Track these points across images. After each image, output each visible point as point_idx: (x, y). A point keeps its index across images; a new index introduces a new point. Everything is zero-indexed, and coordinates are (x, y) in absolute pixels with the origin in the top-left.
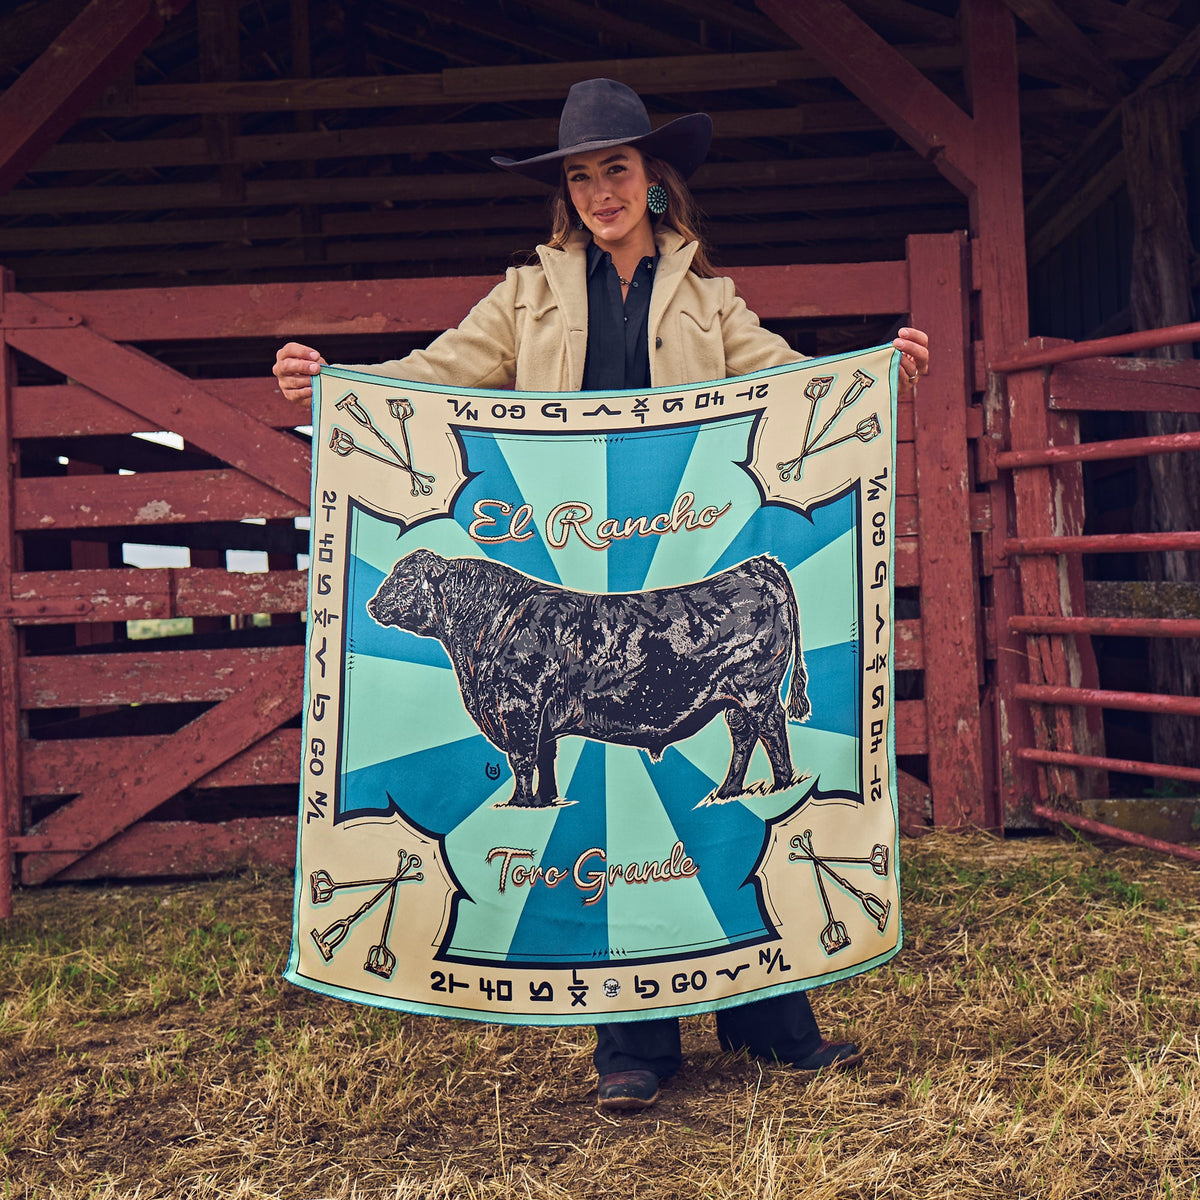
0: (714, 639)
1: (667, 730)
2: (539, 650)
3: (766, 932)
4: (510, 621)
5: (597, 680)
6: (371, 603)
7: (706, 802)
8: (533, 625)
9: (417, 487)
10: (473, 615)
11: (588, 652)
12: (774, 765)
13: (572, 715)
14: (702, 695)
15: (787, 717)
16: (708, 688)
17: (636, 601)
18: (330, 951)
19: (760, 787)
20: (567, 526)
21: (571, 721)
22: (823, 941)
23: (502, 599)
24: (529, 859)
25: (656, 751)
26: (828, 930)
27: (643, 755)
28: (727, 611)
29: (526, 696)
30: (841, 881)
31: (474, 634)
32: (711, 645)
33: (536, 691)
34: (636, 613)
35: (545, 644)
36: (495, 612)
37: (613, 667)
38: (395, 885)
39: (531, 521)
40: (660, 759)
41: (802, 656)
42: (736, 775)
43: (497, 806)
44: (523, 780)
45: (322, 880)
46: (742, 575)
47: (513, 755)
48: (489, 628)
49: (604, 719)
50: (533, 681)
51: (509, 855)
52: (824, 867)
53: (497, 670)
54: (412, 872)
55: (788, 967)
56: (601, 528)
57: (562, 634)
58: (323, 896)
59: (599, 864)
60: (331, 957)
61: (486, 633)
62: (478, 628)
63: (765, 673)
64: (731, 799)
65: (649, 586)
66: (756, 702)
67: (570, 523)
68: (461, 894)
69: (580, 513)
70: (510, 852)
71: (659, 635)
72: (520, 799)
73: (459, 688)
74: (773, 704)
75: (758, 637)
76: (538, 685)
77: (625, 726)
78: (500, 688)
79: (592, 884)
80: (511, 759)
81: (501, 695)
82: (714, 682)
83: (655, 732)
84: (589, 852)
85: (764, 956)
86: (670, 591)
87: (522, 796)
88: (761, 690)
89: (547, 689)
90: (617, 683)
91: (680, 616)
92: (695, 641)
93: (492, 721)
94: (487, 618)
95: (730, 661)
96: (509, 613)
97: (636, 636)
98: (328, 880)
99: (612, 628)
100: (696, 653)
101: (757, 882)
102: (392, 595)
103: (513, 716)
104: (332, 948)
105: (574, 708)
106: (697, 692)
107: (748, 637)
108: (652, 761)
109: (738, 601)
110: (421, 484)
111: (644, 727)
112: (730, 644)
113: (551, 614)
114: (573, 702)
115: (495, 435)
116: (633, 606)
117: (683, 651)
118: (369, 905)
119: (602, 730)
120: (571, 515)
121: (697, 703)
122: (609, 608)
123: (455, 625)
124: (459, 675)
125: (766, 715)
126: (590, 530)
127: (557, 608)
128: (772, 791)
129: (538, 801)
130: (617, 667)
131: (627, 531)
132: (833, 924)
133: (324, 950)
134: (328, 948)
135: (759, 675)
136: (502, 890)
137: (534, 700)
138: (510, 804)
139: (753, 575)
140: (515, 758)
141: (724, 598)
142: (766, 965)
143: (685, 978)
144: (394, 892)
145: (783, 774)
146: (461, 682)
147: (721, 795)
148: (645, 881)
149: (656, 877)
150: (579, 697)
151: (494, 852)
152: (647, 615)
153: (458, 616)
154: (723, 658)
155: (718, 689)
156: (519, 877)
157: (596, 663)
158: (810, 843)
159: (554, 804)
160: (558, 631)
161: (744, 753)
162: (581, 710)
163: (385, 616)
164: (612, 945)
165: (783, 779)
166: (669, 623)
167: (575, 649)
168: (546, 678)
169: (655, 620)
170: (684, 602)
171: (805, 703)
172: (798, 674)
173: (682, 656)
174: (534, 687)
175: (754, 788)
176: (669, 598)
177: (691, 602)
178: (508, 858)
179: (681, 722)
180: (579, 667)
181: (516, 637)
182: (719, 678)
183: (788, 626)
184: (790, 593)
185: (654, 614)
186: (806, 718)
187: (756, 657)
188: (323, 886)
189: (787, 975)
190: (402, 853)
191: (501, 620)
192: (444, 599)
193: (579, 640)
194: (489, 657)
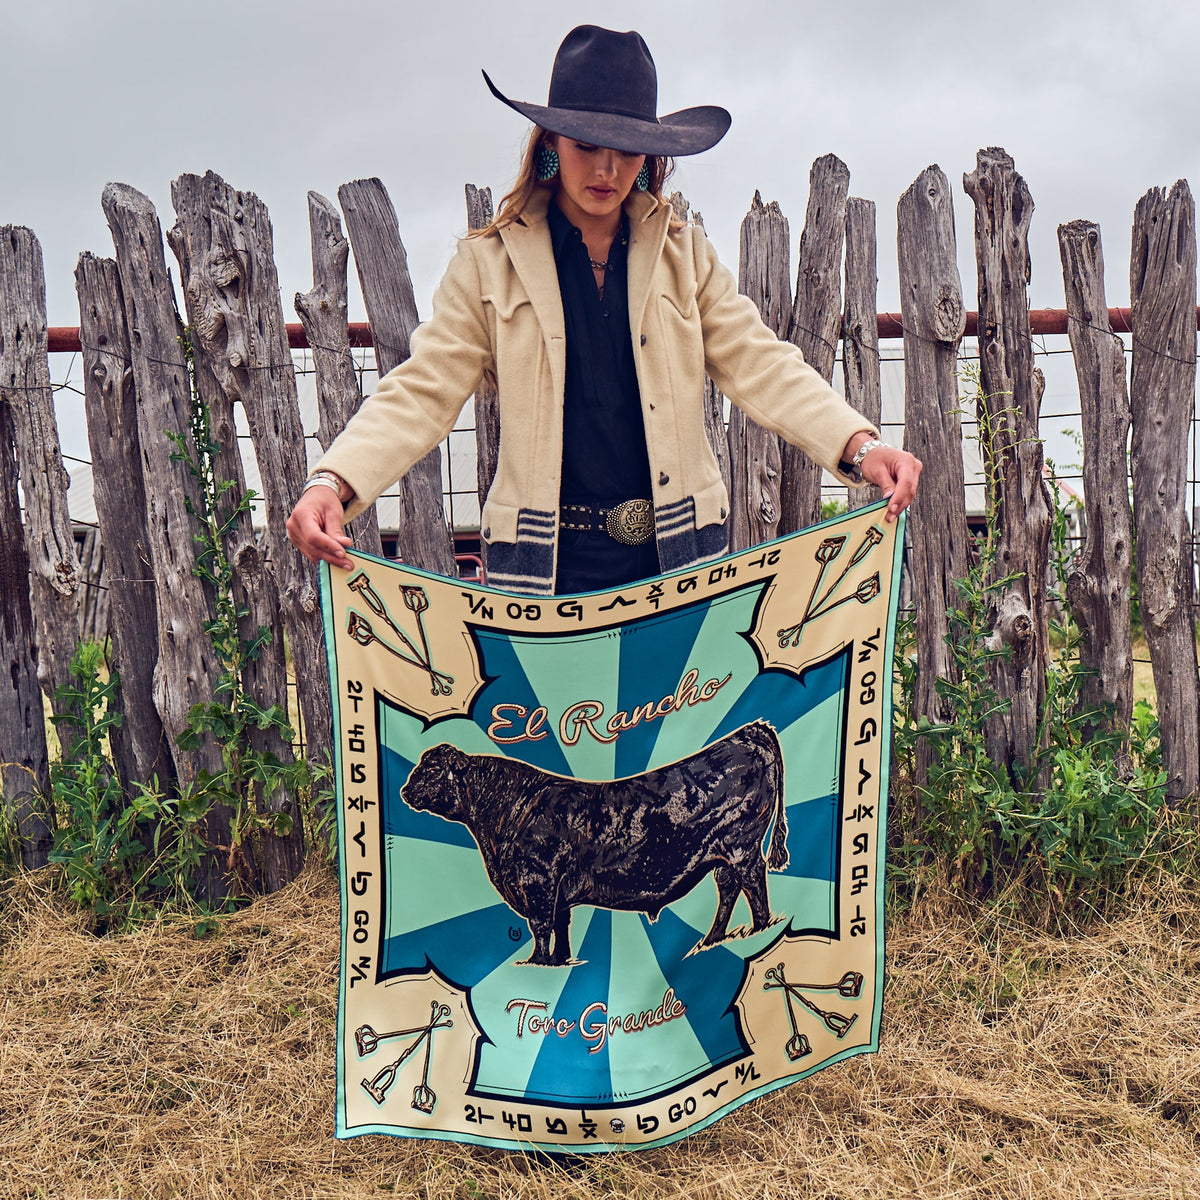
0: (707, 806)
1: (663, 894)
2: (553, 833)
3: (742, 1051)
4: (527, 810)
5: (605, 856)
6: (404, 790)
7: (695, 951)
8: (547, 811)
9: (437, 687)
10: (494, 803)
11: (597, 832)
12: (754, 912)
13: (583, 888)
14: (695, 858)
15: (767, 868)
16: (700, 852)
17: (640, 782)
18: (382, 1094)
19: (741, 932)
20: (579, 725)
21: (583, 892)
22: (787, 1050)
23: (519, 792)
24: (543, 1010)
25: (653, 914)
26: (792, 1041)
27: (643, 918)
28: (721, 777)
29: (544, 873)
30: (808, 1004)
31: (495, 819)
32: (705, 811)
33: (552, 868)
34: (639, 793)
35: (558, 829)
36: (513, 803)
37: (618, 844)
38: (430, 1032)
39: (546, 721)
40: (657, 920)
41: (784, 812)
42: (720, 925)
43: (518, 963)
44: (542, 942)
45: (366, 1034)
46: (736, 742)
47: (532, 921)
48: (508, 816)
49: (610, 889)
50: (549, 860)
51: (526, 1006)
52: (794, 992)
53: (517, 850)
54: (443, 1020)
55: (758, 1076)
56: (611, 722)
57: (574, 820)
58: (368, 1047)
59: (600, 1016)
60: (384, 1099)
61: (505, 819)
62: (498, 815)
63: (750, 831)
64: (715, 944)
65: (653, 766)
66: (741, 858)
67: (582, 722)
68: (484, 1038)
69: (592, 711)
70: (527, 1003)
71: (659, 810)
72: (540, 958)
73: (484, 865)
74: (756, 857)
75: (746, 799)
76: (553, 863)
77: (628, 895)
78: (520, 865)
79: (595, 1034)
80: (531, 924)
81: (521, 870)
82: (706, 844)
83: (654, 897)
84: (593, 1006)
85: (739, 1071)
86: (671, 767)
87: (541, 956)
88: (746, 847)
89: (562, 865)
90: (622, 857)
91: (678, 789)
92: (690, 810)
93: (514, 892)
94: (507, 807)
95: (721, 824)
96: (526, 802)
97: (639, 814)
98: (371, 1032)
99: (618, 810)
100: (691, 821)
101: (736, 1011)
102: (422, 783)
103: (532, 889)
104: (383, 1092)
105: (585, 882)
106: (690, 855)
107: (737, 799)
108: (650, 922)
109: (731, 767)
110: (441, 684)
111: (644, 894)
112: (721, 809)
113: (564, 803)
114: (584, 876)
115: (511, 638)
116: (638, 787)
117: (680, 820)
118: (409, 1051)
119: (609, 900)
120: (583, 713)
121: (690, 866)
122: (615, 793)
123: (478, 813)
124: (484, 854)
125: (749, 868)
126: (600, 725)
127: (570, 798)
128: (751, 934)
129: (554, 960)
130: (622, 843)
131: (635, 720)
132: (797, 1036)
133: (376, 1094)
134: (380, 1092)
135: (745, 833)
136: (520, 1035)
137: (551, 875)
138: (530, 961)
139: (746, 742)
140: (534, 923)
141: (718, 766)
142: (741, 1077)
143: (679, 1108)
144: (429, 1039)
145: (761, 918)
146: (486, 860)
147: (707, 943)
148: (641, 1029)
149: (650, 1023)
150: (589, 872)
151: (513, 1003)
152: (649, 793)
153: (480, 805)
154: (715, 821)
155: (709, 851)
156: (535, 1025)
157: (604, 841)
158: (782, 973)
159: (567, 964)
160: (570, 818)
161: (728, 905)
162: (590, 883)
163: (417, 802)
164: (615, 1089)
165: (761, 921)
166: (668, 797)
167: (585, 831)
168: (560, 857)
169: (656, 797)
170: (683, 774)
171: (784, 854)
172: (780, 828)
173: (679, 825)
174: (550, 864)
175: (735, 933)
176: (670, 774)
177: (689, 773)
178: (525, 1009)
179: (676, 885)
180: (589, 846)
181: (533, 822)
182: (711, 841)
183: (773, 785)
184: (778, 754)
185: (655, 792)
186: (784, 867)
187: (744, 817)
188: (367, 1039)
189: (758, 1082)
190: (434, 1004)
191: (519, 808)
192: (468, 789)
193: (589, 824)
194: (509, 839)
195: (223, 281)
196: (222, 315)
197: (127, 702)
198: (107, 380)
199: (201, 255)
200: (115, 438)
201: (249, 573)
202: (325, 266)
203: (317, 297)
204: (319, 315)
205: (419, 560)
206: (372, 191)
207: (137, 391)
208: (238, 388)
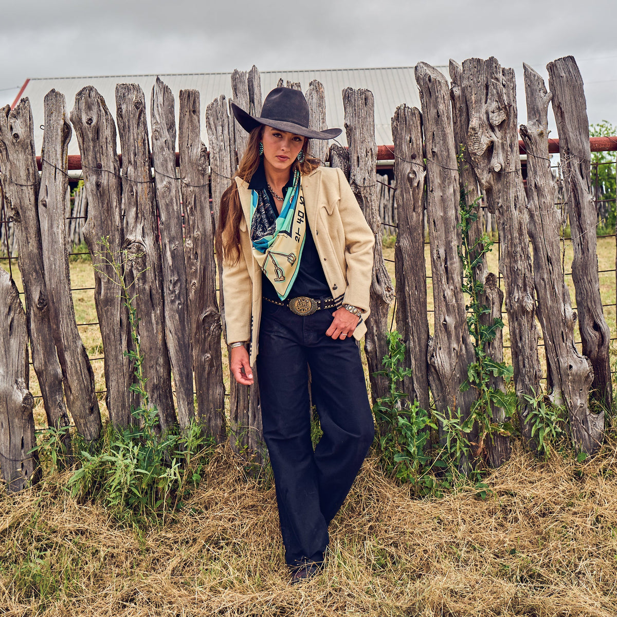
195: (497, 122)
196: (492, 142)
197: (413, 362)
198: (417, 180)
199: (480, 107)
200: (417, 213)
201: (490, 288)
202: (540, 109)
203: (534, 127)
204: (537, 138)
205: (589, 278)
206: (570, 64)
207: (431, 185)
208: (492, 183)
